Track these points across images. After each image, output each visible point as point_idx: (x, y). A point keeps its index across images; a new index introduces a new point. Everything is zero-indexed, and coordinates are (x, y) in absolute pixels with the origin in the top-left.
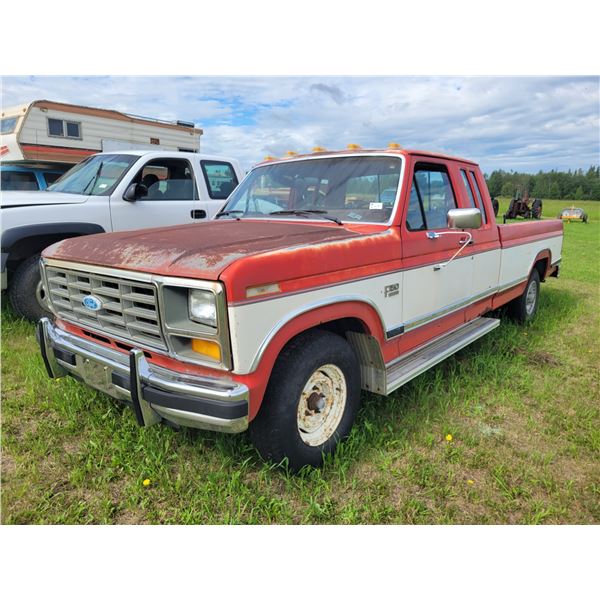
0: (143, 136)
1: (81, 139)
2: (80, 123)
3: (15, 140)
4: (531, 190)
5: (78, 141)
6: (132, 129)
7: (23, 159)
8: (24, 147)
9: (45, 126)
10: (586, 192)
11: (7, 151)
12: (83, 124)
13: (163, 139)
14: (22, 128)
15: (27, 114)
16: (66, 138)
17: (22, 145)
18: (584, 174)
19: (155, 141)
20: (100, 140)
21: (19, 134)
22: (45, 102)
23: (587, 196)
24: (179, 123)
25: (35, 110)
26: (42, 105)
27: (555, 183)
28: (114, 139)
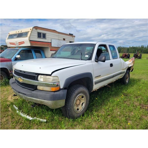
0: (61, 38)
1: (46, 39)
2: (46, 34)
3: (28, 39)
4: (128, 51)
5: (45, 40)
6: (59, 36)
7: (30, 45)
8: (31, 42)
9: (36, 35)
10: (141, 51)
11: (24, 43)
12: (47, 34)
13: (66, 39)
14: (30, 35)
15: (32, 30)
16: (42, 39)
17: (30, 41)
18: (141, 47)
19: (64, 39)
20: (51, 39)
21: (30, 37)
22: (37, 27)
23: (141, 52)
24: (70, 34)
25: (34, 29)
26: (36, 28)
27: (134, 49)
28: (54, 39)
